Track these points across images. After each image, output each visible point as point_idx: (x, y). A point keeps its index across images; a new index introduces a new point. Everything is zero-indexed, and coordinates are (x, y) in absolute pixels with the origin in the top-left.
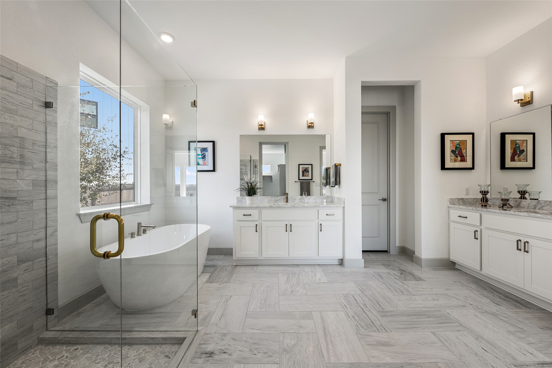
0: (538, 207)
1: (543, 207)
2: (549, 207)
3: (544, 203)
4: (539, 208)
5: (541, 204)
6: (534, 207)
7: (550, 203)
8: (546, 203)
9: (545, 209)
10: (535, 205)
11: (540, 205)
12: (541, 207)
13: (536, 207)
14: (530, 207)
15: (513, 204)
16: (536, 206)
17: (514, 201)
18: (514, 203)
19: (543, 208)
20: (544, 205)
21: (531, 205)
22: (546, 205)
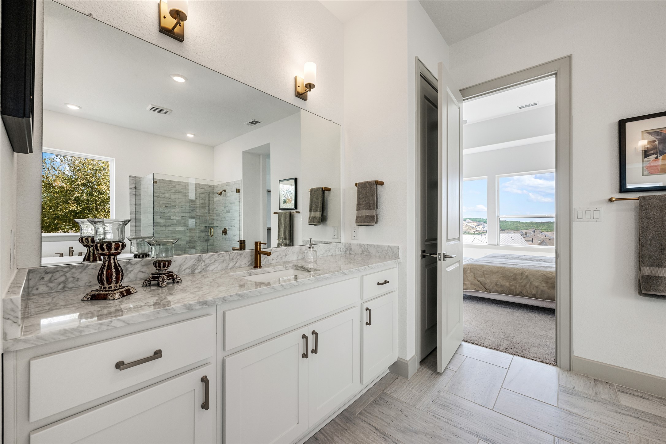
0: (199, 267)
1: (207, 267)
2: (216, 265)
3: (209, 259)
4: (199, 270)
5: (204, 261)
6: (190, 270)
7: (219, 257)
8: (211, 258)
9: (211, 269)
10: (194, 265)
11: (203, 264)
12: (204, 267)
13: (196, 269)
14: (183, 273)
15: (141, 273)
16: (196, 267)
17: (143, 264)
18: (143, 270)
19: (208, 269)
20: (210, 262)
21: (184, 268)
22: (212, 262)
